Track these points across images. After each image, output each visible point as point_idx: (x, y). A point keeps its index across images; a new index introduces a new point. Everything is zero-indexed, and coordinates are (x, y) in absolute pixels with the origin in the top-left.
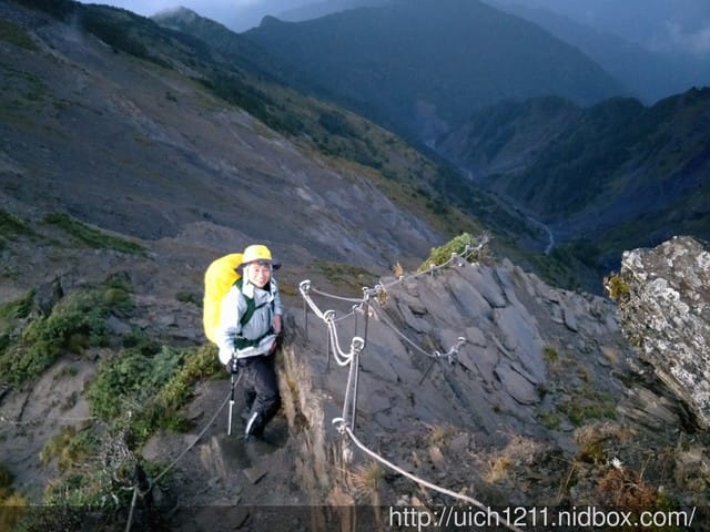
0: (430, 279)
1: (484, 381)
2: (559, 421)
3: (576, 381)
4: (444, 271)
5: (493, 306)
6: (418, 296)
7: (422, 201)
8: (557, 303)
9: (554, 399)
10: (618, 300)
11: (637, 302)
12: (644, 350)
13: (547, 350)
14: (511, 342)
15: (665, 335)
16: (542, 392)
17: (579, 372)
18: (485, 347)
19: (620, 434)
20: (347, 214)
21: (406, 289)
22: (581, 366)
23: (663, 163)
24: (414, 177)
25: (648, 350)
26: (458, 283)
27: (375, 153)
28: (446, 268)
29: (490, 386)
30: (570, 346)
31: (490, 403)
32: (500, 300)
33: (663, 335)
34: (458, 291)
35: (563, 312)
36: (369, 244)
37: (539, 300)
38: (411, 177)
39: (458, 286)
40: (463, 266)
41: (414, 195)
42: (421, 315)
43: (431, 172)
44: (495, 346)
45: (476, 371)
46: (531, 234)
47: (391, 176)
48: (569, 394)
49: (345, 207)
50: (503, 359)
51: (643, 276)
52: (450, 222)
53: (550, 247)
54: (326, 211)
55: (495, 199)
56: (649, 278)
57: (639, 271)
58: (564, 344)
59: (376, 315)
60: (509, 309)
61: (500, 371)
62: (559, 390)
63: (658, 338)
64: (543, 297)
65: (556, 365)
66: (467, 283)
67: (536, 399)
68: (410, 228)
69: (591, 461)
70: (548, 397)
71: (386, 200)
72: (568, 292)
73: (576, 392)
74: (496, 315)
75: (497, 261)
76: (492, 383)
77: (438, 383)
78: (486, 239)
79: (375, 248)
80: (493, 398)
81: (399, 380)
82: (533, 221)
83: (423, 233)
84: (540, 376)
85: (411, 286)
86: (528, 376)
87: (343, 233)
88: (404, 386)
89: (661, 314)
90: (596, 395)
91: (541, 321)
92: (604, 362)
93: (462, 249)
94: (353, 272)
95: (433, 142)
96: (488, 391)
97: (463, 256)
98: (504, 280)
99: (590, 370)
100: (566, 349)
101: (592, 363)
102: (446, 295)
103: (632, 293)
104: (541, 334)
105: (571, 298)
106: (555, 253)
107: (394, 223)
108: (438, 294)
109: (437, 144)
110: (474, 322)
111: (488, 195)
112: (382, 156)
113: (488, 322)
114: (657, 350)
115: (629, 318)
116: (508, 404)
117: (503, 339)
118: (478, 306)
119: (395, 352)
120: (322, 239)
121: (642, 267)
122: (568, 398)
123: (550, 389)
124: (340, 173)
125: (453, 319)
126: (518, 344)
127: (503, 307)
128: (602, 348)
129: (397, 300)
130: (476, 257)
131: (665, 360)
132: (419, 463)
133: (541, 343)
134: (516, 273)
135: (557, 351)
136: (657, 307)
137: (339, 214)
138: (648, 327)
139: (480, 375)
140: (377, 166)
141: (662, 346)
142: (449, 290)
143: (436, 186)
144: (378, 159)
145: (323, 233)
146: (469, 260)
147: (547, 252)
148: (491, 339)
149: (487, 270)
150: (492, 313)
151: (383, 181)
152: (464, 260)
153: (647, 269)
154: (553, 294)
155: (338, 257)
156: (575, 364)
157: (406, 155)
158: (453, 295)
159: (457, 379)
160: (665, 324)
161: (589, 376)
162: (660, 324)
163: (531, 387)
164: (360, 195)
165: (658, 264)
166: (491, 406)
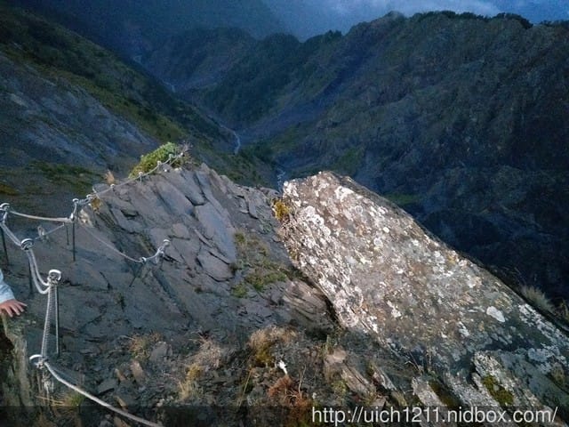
0: (140, 185)
1: (189, 269)
2: (247, 290)
3: (259, 256)
4: (152, 177)
5: (195, 204)
6: (129, 201)
7: (135, 109)
8: (243, 197)
9: (242, 273)
10: (281, 220)
11: (295, 224)
12: (300, 264)
13: (237, 236)
14: (210, 233)
15: (315, 252)
16: (234, 269)
17: (259, 249)
18: (189, 239)
19: (284, 337)
20: (62, 118)
21: (118, 195)
22: (261, 244)
23: (312, 86)
24: (125, 87)
25: (303, 264)
26: (164, 187)
27: (86, 65)
28: (154, 174)
29: (193, 272)
30: (253, 230)
31: (194, 286)
32: (200, 199)
33: (313, 252)
34: (164, 193)
35: (247, 204)
36: (88, 146)
37: (230, 197)
38: (122, 88)
39: (164, 189)
40: (168, 171)
41: (125, 104)
42: (133, 217)
43: (139, 84)
44: (198, 237)
45: (182, 261)
46: (223, 137)
47: (103, 86)
48: (253, 267)
49: (60, 112)
50: (203, 246)
51: (298, 203)
52: (159, 128)
53: (238, 148)
54: (42, 115)
55: (195, 108)
56: (302, 205)
57: (296, 199)
58: (249, 228)
59: (89, 222)
60: (207, 206)
61: (200, 257)
62: (246, 266)
63: (310, 254)
64: (233, 193)
65: (243, 246)
66: (172, 186)
67: (230, 275)
68: (125, 132)
69: (263, 366)
70: (239, 273)
71: (100, 106)
72: (250, 189)
73: (258, 265)
74: (197, 212)
75: (196, 165)
76: (195, 269)
77: (147, 280)
78: (186, 147)
79: (93, 150)
80: (196, 281)
81: (109, 287)
82: (224, 128)
83: (136, 136)
84: (232, 257)
85: (123, 192)
86: (223, 258)
87: (62, 137)
88: (114, 291)
89: (311, 235)
90: (272, 265)
91: (232, 213)
92: (276, 239)
93: (167, 157)
94: (73, 172)
95: (140, 57)
96: (191, 276)
97: (168, 163)
98: (202, 182)
99: (267, 247)
100: (250, 232)
101: (269, 241)
102: (155, 198)
103: (291, 216)
104: (232, 224)
105: (253, 193)
106: (242, 153)
107: (109, 128)
108: (147, 197)
109: (143, 60)
110: (180, 219)
111: (189, 105)
112: (94, 68)
113: (190, 217)
114: (309, 264)
115: (289, 236)
116: (209, 284)
117: (202, 230)
118: (182, 204)
119: (109, 256)
120: (40, 142)
121: (297, 195)
122: (252, 271)
123: (239, 266)
124: (53, 80)
125: (162, 218)
126: (215, 233)
127: (202, 204)
128: (275, 229)
129: (110, 206)
130: (179, 163)
131: (315, 273)
132: (122, 379)
133: (233, 230)
134: (211, 175)
135: (244, 235)
136: (308, 229)
137: (55, 119)
138: (302, 245)
139: (185, 264)
140: (90, 76)
141: (313, 261)
142: (157, 193)
143: (145, 96)
144: (90, 70)
145: (41, 136)
146: (173, 166)
147: (236, 152)
148: (194, 232)
149: (189, 174)
150: (194, 209)
151: (97, 90)
152: (169, 166)
153: (300, 198)
154: (240, 190)
155: (59, 159)
156: (257, 243)
157: (116, 68)
158: (161, 198)
159: (164, 274)
160: (314, 243)
161: (267, 251)
162: (311, 243)
163: (225, 267)
164: (75, 101)
165: (308, 194)
166: (194, 288)
